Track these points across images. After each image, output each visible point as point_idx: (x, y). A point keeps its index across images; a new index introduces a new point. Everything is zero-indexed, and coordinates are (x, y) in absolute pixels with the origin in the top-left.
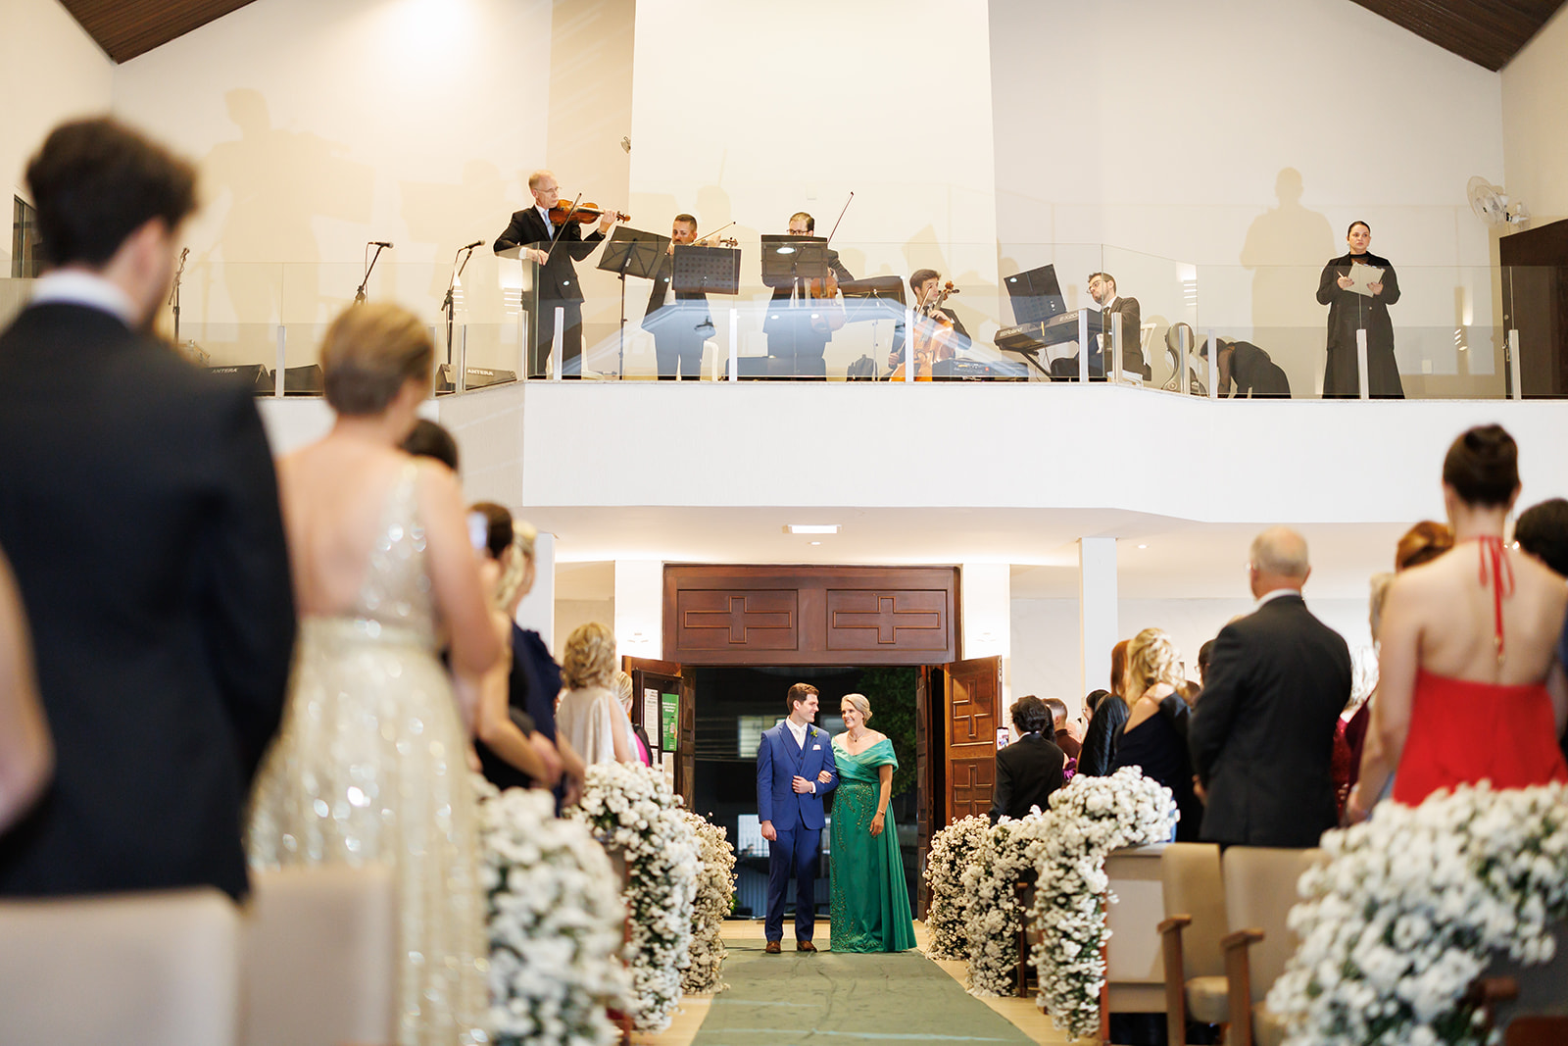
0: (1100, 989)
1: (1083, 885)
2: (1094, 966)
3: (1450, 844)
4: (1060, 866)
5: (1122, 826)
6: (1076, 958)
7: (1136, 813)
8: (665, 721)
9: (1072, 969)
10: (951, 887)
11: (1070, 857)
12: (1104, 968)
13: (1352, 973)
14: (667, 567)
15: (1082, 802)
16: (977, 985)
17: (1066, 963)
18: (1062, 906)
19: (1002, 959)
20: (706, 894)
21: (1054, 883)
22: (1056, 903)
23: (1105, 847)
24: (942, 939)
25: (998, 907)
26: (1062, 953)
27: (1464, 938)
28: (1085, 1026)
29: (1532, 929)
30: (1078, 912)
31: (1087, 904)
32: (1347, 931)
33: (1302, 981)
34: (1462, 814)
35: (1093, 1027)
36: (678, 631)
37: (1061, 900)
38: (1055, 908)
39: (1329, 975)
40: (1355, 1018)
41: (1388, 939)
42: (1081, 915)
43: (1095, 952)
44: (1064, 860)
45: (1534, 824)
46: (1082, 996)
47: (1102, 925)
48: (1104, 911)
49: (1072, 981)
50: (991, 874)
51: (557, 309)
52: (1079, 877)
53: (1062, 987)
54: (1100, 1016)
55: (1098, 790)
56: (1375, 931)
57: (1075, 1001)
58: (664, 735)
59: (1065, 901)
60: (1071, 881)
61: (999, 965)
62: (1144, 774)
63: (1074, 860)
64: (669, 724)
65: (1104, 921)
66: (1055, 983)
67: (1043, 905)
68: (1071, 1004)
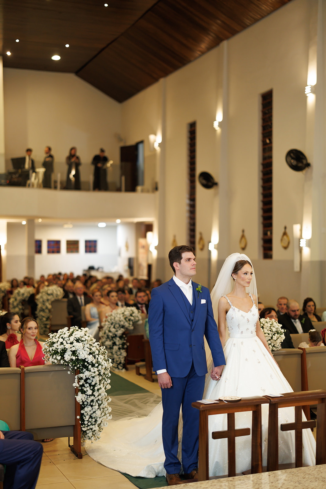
3: (121, 315)
4: (42, 304)
5: (54, 296)
11: (44, 302)
13: (110, 331)
22: (41, 311)
23: (51, 300)
27: (123, 327)
29: (131, 326)
32: (109, 326)
33: (103, 332)
34: (123, 311)
39: (107, 332)
41: (114, 327)
43: (49, 320)
45: (131, 312)
47: (50, 315)
52: (46, 306)
56: (112, 326)
59: (43, 310)
60: (44, 306)
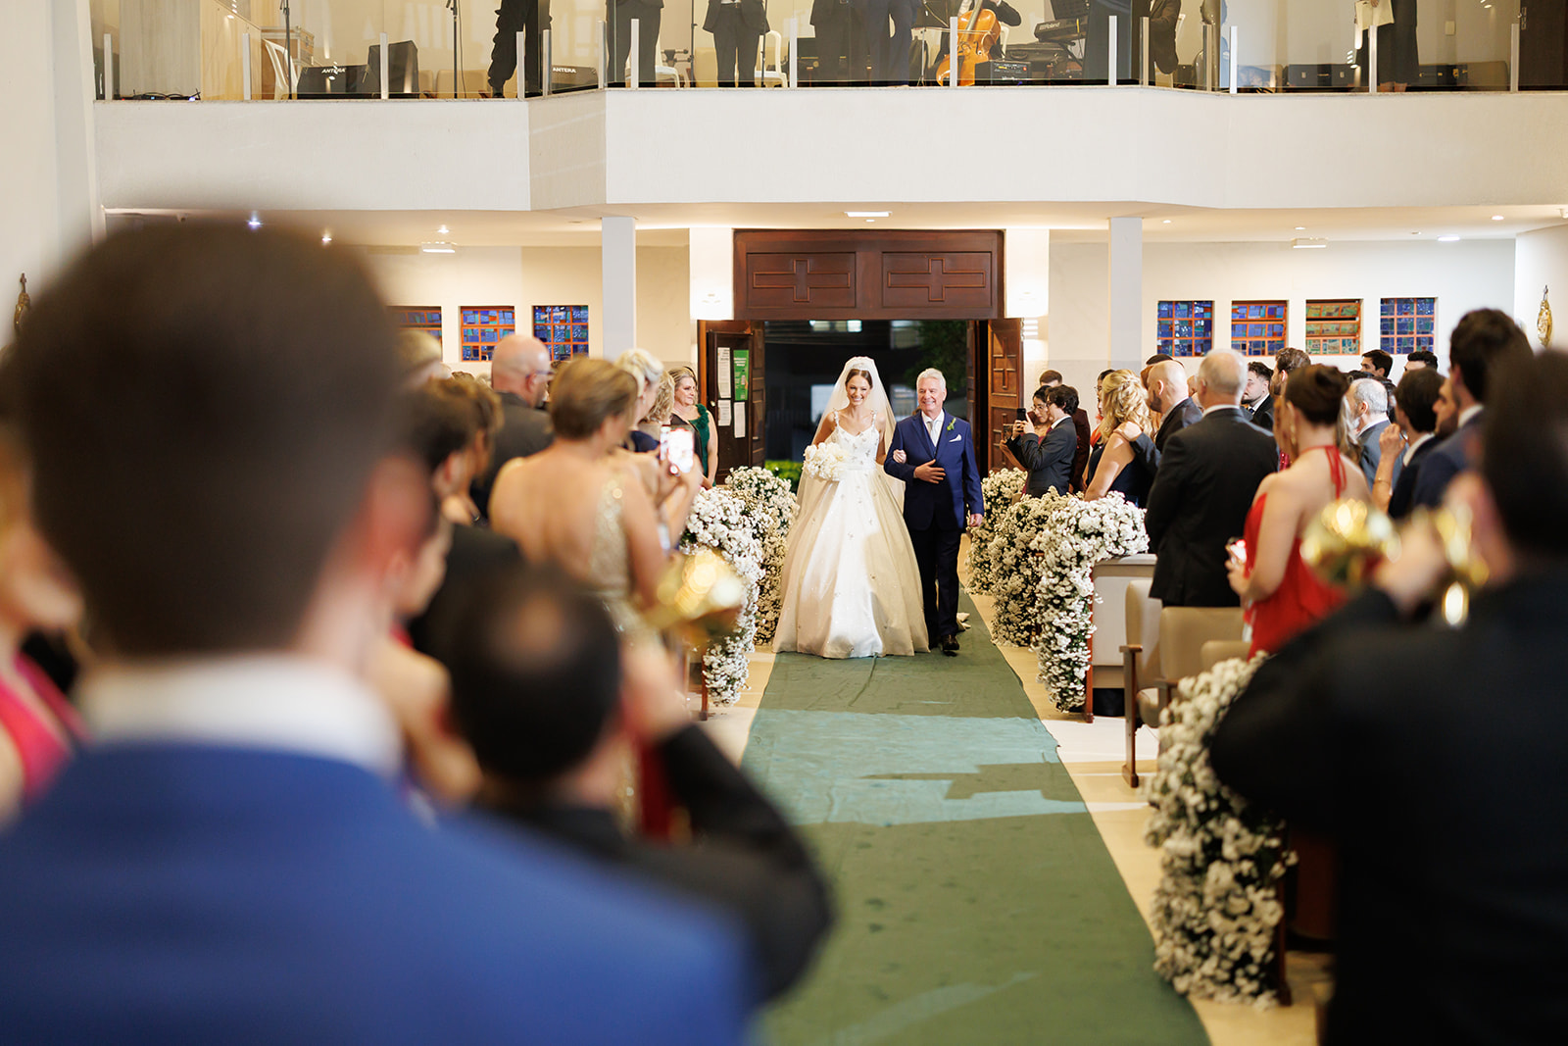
0: (1086, 672)
1: (1075, 589)
2: (1082, 655)
4: (1056, 574)
5: (1107, 543)
6: (1068, 647)
7: (1119, 532)
8: (737, 374)
9: (1063, 657)
10: (988, 532)
11: (1064, 567)
12: (1089, 656)
14: (737, 232)
15: (1075, 523)
16: (1000, 636)
17: (1059, 652)
18: (1056, 606)
19: (1022, 615)
20: (771, 561)
21: (1051, 588)
22: (1052, 603)
23: (1093, 560)
24: (979, 576)
25: (1019, 572)
26: (1056, 644)
28: (1073, 700)
30: (1069, 611)
31: (1077, 606)
35: (1080, 701)
36: (747, 291)
37: (1056, 602)
38: (1051, 608)
39: (1175, 781)
40: (1190, 811)
42: (1072, 614)
43: (1082, 644)
44: (1059, 569)
46: (1072, 678)
47: (1089, 622)
48: (1091, 610)
49: (1063, 666)
50: (1014, 545)
51: (633, 20)
52: (1071, 583)
53: (1056, 671)
54: (1085, 692)
55: (1088, 513)
57: (1066, 682)
58: (736, 387)
59: (1060, 603)
60: (1064, 586)
61: (1019, 620)
62: (1126, 499)
63: (1067, 570)
64: (740, 377)
65: (1090, 619)
66: (1050, 668)
67: (1042, 605)
68: (1063, 684)
